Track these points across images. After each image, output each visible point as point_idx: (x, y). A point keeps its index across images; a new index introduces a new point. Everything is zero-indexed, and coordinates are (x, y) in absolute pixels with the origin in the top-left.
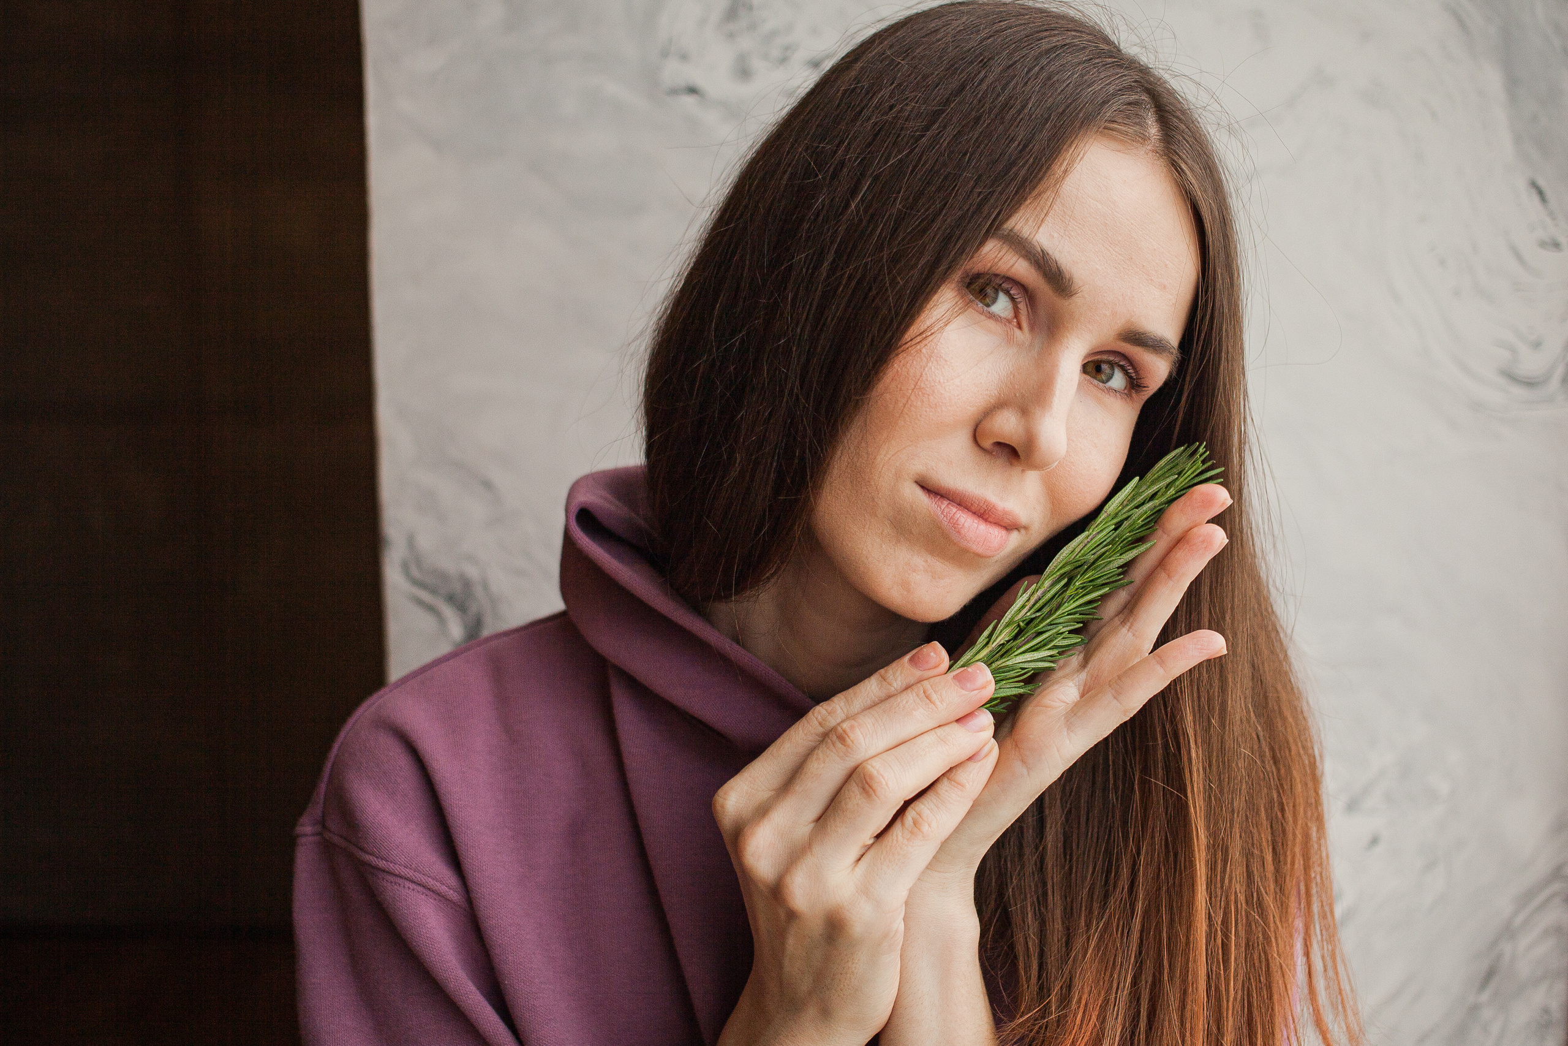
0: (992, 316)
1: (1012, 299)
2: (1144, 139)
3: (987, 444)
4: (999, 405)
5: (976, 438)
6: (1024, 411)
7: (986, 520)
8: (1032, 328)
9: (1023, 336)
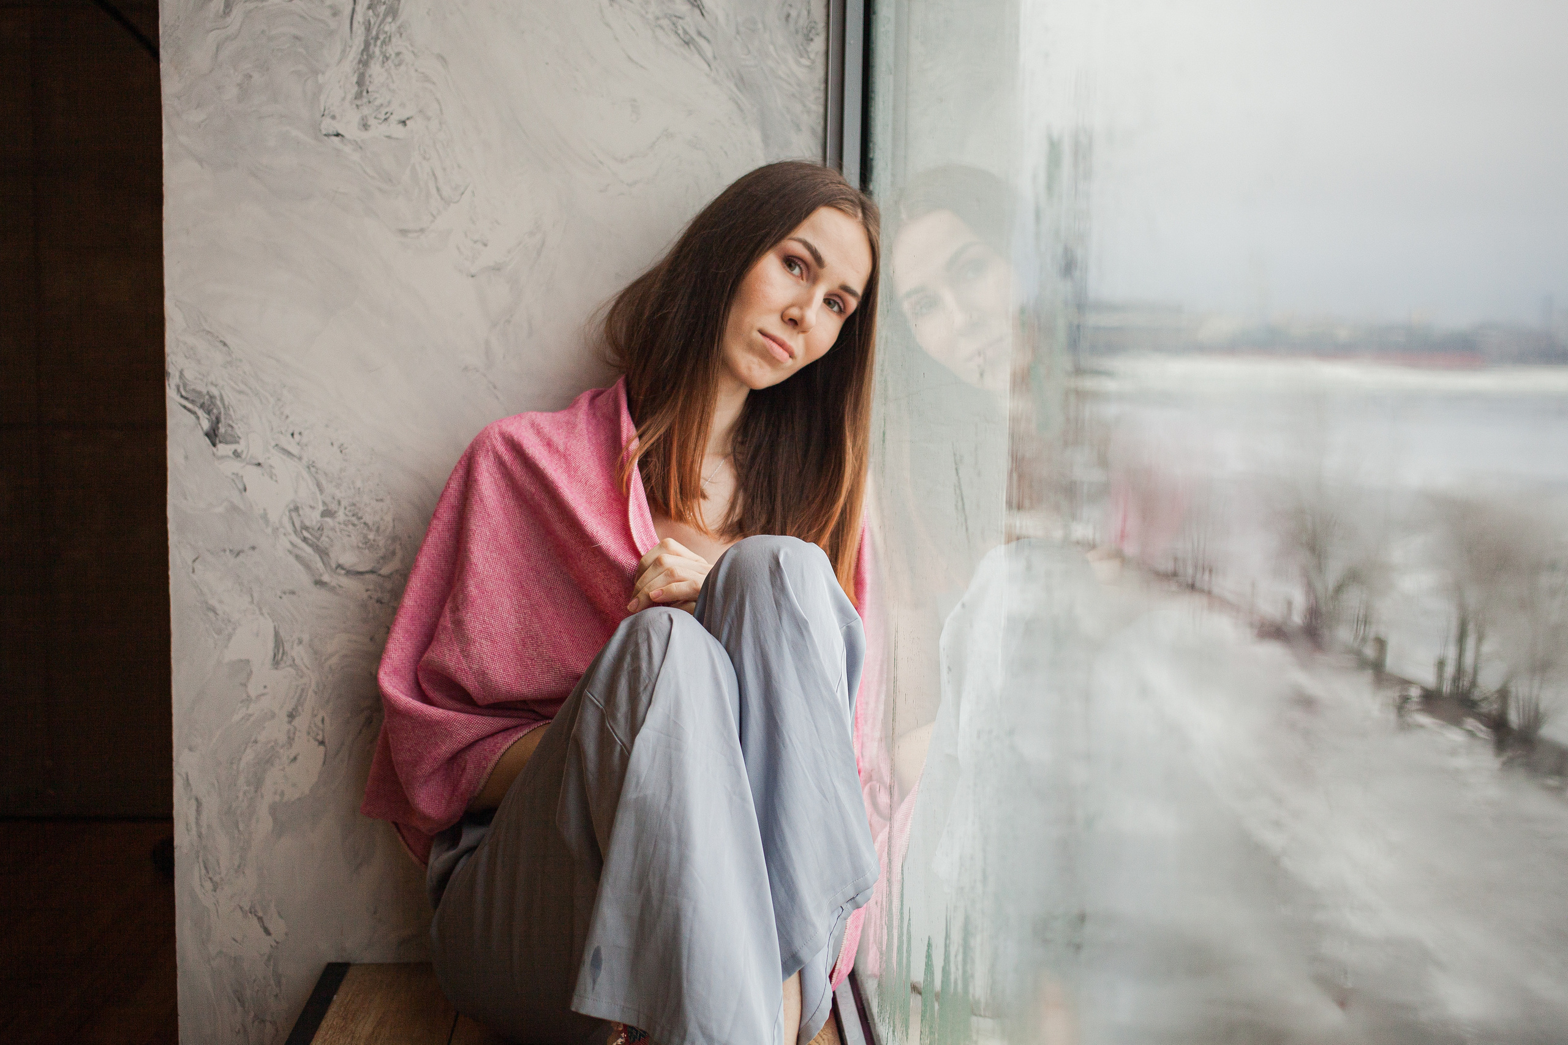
0: (793, 274)
1: (801, 268)
2: (856, 216)
3: (786, 319)
4: (792, 305)
5: (782, 317)
6: (801, 308)
7: (783, 348)
8: (807, 280)
9: (804, 283)
